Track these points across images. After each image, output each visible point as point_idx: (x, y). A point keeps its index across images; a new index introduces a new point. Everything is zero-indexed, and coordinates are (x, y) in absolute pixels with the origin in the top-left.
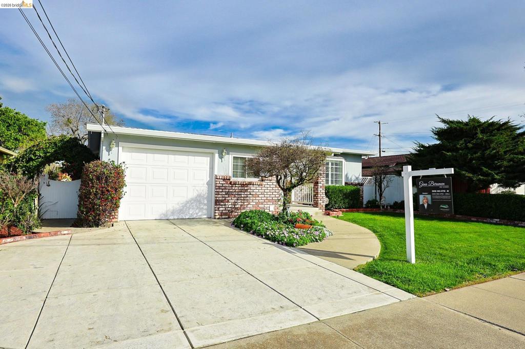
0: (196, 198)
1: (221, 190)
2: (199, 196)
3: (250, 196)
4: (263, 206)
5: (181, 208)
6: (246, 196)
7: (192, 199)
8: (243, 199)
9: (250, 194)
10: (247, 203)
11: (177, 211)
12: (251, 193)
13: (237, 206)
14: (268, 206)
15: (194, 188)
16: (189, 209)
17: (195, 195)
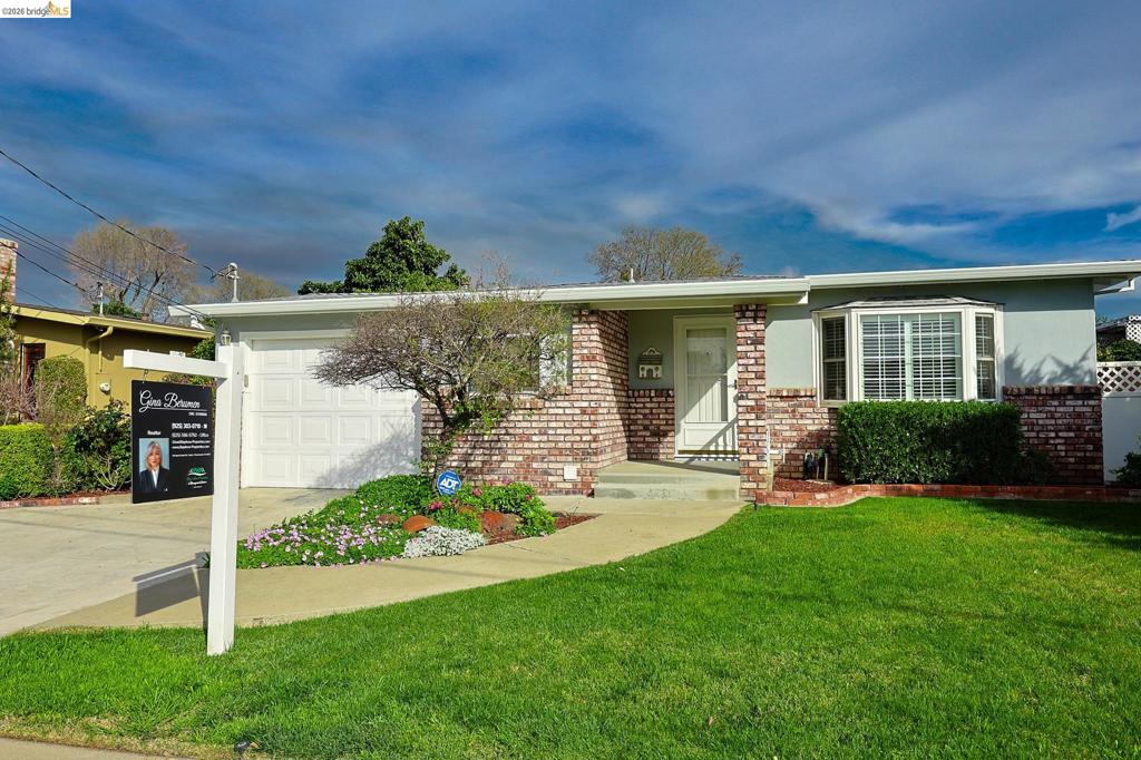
0: (390, 443)
1: (432, 425)
2: (396, 437)
3: (508, 438)
4: (545, 466)
5: (359, 465)
6: (496, 438)
7: (381, 445)
8: (487, 445)
9: (507, 434)
10: (499, 458)
11: (350, 472)
12: (511, 431)
13: (473, 465)
14: (560, 466)
15: (385, 419)
16: (374, 469)
17: (387, 435)
